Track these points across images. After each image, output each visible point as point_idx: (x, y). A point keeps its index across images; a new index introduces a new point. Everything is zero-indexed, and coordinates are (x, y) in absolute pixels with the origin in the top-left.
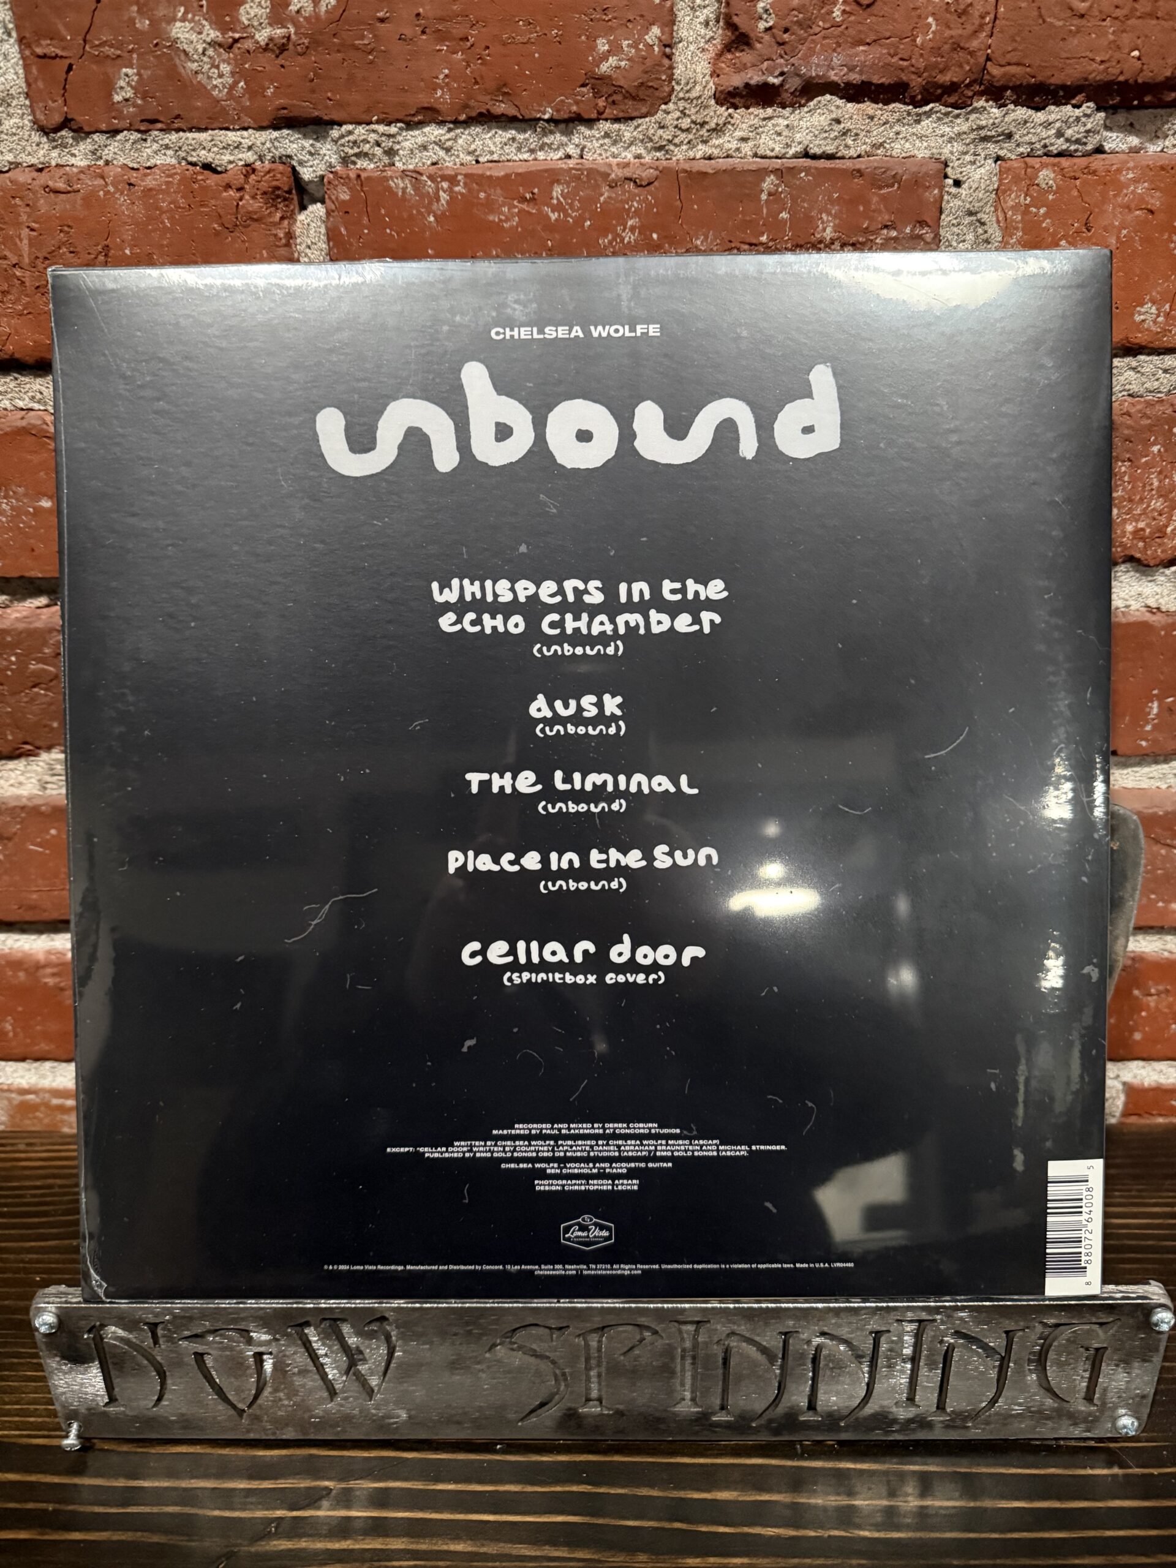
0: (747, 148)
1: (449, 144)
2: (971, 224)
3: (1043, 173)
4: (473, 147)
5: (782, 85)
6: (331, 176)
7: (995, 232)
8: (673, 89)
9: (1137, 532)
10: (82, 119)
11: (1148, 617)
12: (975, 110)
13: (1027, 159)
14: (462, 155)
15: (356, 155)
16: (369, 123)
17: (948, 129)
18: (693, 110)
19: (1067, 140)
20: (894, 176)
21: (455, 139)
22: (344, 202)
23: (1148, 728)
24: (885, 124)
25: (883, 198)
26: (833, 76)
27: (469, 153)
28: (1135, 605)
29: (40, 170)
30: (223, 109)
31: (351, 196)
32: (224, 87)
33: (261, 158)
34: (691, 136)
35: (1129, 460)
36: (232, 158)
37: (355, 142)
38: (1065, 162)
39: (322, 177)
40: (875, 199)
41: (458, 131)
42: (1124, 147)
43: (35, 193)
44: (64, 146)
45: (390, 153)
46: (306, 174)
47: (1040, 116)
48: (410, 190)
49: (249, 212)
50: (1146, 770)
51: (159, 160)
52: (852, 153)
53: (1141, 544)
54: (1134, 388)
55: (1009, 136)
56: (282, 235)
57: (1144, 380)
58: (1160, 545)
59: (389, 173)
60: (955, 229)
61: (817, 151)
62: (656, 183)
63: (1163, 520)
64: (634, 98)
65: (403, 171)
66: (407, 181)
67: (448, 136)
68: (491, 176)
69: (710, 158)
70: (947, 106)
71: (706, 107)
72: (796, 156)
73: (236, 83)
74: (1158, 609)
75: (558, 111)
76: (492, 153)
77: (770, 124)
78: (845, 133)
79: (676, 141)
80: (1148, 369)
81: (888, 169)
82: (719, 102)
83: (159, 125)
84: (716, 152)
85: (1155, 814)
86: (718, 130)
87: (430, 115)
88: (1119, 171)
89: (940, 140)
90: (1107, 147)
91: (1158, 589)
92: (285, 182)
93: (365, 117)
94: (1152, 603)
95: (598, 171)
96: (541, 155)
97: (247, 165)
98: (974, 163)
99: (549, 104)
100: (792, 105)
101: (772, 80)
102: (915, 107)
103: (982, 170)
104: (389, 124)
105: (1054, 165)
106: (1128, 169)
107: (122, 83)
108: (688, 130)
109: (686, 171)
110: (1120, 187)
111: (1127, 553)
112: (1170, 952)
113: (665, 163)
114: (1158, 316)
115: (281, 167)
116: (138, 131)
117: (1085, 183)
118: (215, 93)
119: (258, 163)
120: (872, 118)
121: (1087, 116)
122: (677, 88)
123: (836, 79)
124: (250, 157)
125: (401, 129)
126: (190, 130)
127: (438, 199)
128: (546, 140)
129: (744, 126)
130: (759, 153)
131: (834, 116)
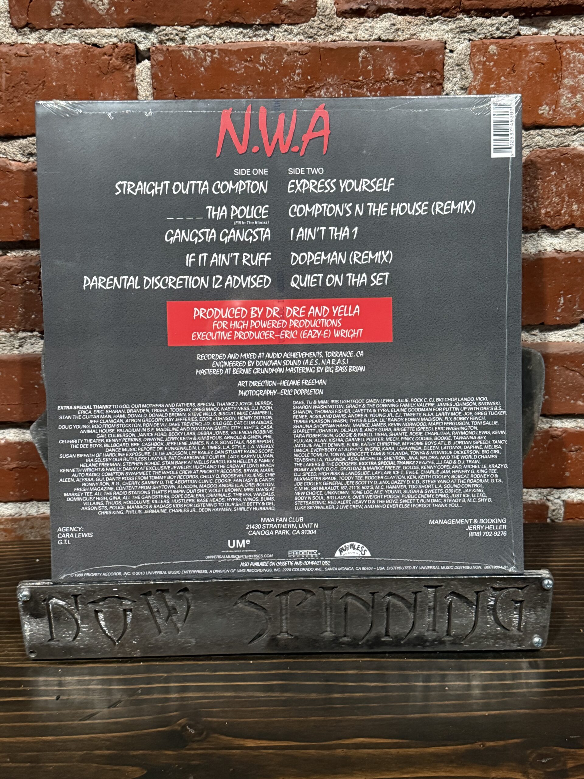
0: (352, 36)
1: (211, 35)
2: (459, 70)
3: (491, 47)
4: (222, 36)
5: (367, 8)
6: (154, 48)
7: (470, 74)
8: (317, 11)
9: (547, 213)
10: (35, 23)
11: (556, 255)
12: (458, 19)
13: (484, 40)
14: (217, 40)
15: (168, 40)
16: (173, 25)
17: (445, 27)
18: (326, 20)
19: (501, 32)
20: (421, 49)
21: (214, 33)
22: (160, 62)
23: (559, 310)
24: (417, 24)
25: (417, 60)
26: (391, 5)
27: (220, 39)
28: (549, 249)
29: (12, 45)
30: (103, 19)
31: (164, 59)
32: (105, 9)
33: (121, 41)
34: (325, 32)
35: (541, 179)
36: (107, 41)
37: (166, 35)
38: (501, 41)
39: (149, 49)
40: (412, 60)
41: (215, 29)
42: (530, 33)
43: (10, 56)
44: (25, 34)
45: (183, 39)
46: (142, 47)
47: (488, 21)
48: (192, 56)
49: (114, 66)
50: (561, 332)
51: (71, 41)
52: (401, 38)
53: (549, 219)
54: (541, 144)
55: (474, 31)
56: (129, 76)
57: (545, 140)
58: (559, 219)
59: (182, 48)
60: (451, 72)
61: (385, 38)
62: (309, 54)
63: (559, 207)
64: (298, 15)
65: (189, 47)
66: (191, 52)
67: (211, 31)
68: (231, 50)
69: (334, 41)
70: (444, 17)
71: (333, 18)
72: (375, 40)
73: (110, 8)
74: (561, 250)
75: (263, 20)
76: (231, 38)
77: (362, 25)
78: (398, 30)
79: (319, 34)
80: (547, 135)
81: (418, 46)
82: (339, 16)
83: (73, 26)
84: (337, 38)
85: (565, 354)
86: (338, 29)
87: (203, 22)
88: (526, 45)
89: (442, 32)
90: (522, 33)
91: (560, 241)
92: (132, 52)
93: (171, 23)
94: (558, 248)
95: (281, 48)
96: (254, 39)
97: (114, 44)
98: (459, 42)
99: (259, 18)
100: (373, 17)
101: (363, 7)
102: (430, 17)
103: (463, 45)
104: (183, 26)
105: (496, 43)
106: (531, 45)
107: (56, 8)
108: (324, 29)
109: (323, 48)
110: (527, 53)
111: (542, 223)
112: (580, 428)
113: (313, 44)
114: (550, 111)
115: (130, 45)
116: (62, 29)
117: (511, 51)
118: (100, 12)
119: (119, 43)
120: (410, 23)
121: (511, 22)
122: (319, 10)
123: (392, 6)
124: (115, 40)
125: (188, 28)
126: (87, 28)
127: (206, 61)
128: (257, 33)
129: (350, 26)
130: (358, 38)
131: (392, 22)
